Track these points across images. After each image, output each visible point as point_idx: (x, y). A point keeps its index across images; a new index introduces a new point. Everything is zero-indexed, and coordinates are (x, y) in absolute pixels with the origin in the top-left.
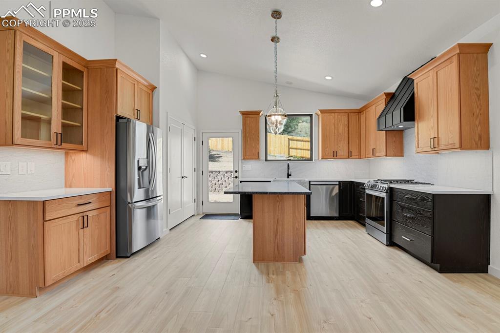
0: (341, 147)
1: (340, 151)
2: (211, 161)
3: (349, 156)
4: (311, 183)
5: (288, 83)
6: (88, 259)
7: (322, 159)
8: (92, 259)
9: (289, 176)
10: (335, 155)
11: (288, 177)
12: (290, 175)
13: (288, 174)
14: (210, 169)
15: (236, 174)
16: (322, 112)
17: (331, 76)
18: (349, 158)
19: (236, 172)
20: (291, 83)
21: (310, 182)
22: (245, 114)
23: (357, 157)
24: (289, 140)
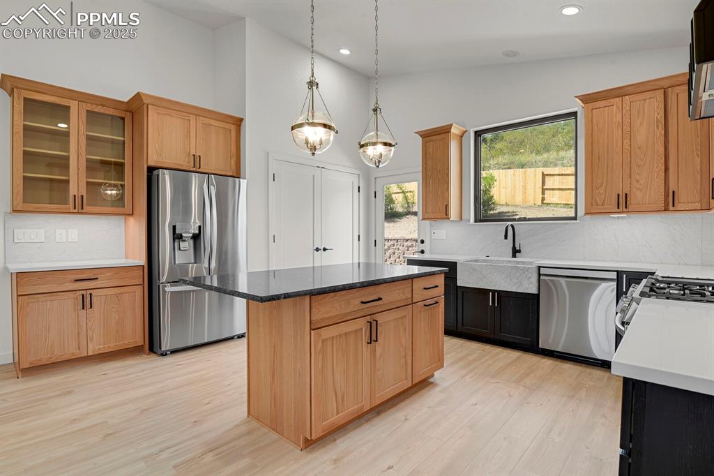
0: (642, 182)
1: (638, 193)
2: (389, 222)
3: (670, 202)
4: (543, 271)
5: (507, 54)
6: (97, 348)
7: (586, 213)
8: (104, 348)
9: (515, 252)
10: (623, 204)
11: (514, 256)
12: (519, 251)
13: (514, 247)
14: (387, 236)
15: (422, 247)
16: (587, 99)
18: (666, 209)
19: (422, 242)
20: (514, 54)
21: (540, 267)
22: (426, 135)
23: (698, 206)
24: (544, 175)
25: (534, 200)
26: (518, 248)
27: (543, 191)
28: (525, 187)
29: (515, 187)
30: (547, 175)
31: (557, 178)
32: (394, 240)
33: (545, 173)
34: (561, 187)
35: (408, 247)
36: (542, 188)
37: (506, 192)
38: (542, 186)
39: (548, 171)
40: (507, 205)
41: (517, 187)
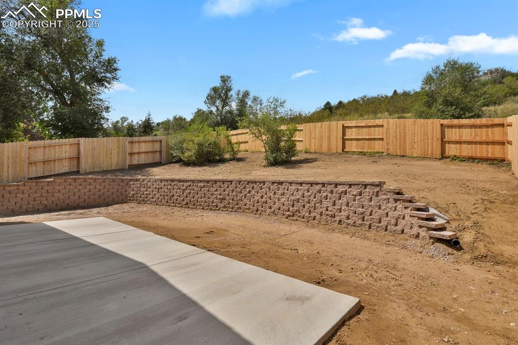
24: (344, 128)
25: (337, 148)
27: (344, 140)
28: (329, 138)
29: (322, 137)
30: (347, 127)
31: (354, 130)
32: (191, 181)
33: (346, 125)
34: (357, 137)
35: (201, 188)
36: (343, 139)
37: (315, 141)
38: (343, 137)
39: (347, 124)
40: (315, 153)
41: (324, 138)
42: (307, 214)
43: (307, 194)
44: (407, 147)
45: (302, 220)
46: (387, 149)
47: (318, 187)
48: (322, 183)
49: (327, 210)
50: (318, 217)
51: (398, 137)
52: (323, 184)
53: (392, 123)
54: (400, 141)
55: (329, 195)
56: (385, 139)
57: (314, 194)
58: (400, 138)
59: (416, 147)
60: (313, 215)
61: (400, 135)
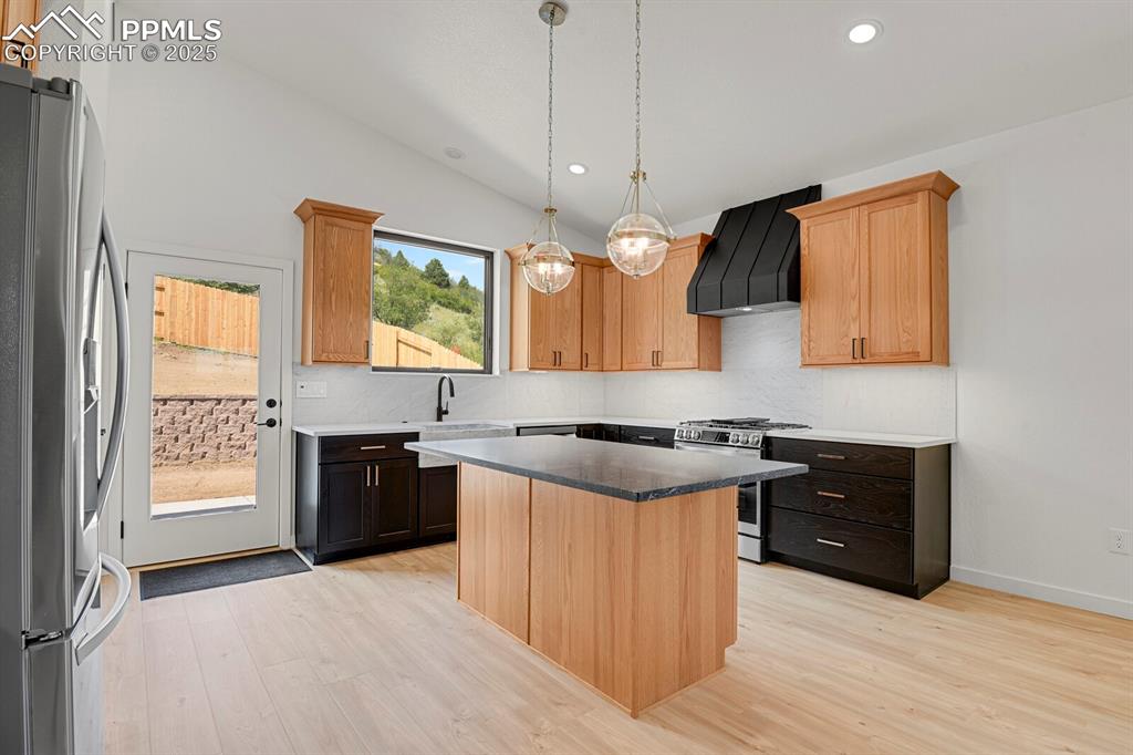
0: (568, 342)
1: (566, 353)
3: (583, 365)
7: (529, 368)
9: (441, 413)
10: (557, 363)
11: (439, 419)
12: (446, 412)
13: (440, 408)
15: (273, 413)
17: (583, 165)
18: (582, 369)
19: (271, 403)
20: (458, 156)
21: (518, 428)
23: (597, 367)
26: (444, 409)
42: (187, 451)
43: (179, 417)
44: (210, 334)
45: (175, 462)
46: (172, 333)
47: (207, 406)
48: (217, 399)
49: (230, 439)
50: (211, 452)
51: (193, 314)
52: (219, 401)
53: (182, 289)
54: (197, 323)
55: (232, 416)
56: (167, 314)
57: (199, 418)
58: (197, 317)
59: (225, 336)
60: (198, 451)
61: (197, 314)
